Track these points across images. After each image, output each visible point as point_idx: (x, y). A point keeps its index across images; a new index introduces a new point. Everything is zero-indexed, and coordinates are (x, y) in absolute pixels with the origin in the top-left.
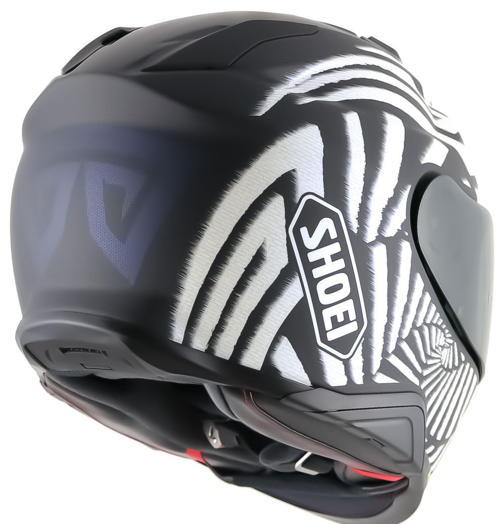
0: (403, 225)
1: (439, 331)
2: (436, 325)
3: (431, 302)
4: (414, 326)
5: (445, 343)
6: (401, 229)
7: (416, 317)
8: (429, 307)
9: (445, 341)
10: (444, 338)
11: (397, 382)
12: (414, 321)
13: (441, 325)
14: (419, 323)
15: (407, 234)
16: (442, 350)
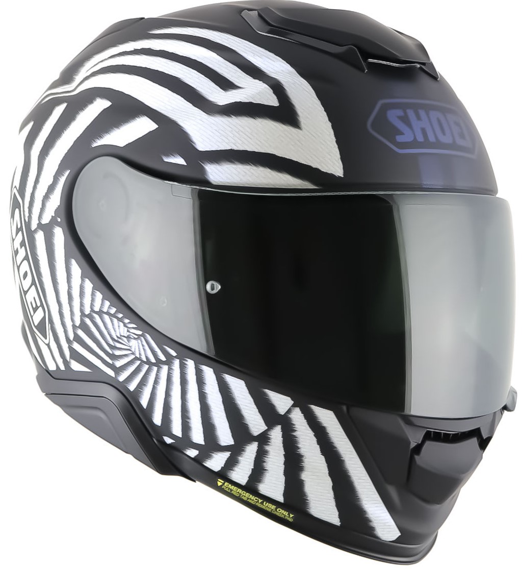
0: (56, 211)
1: (115, 320)
2: (108, 313)
3: (94, 288)
4: (83, 314)
5: (128, 333)
6: (54, 215)
7: (82, 305)
8: (93, 294)
9: (128, 331)
10: (126, 329)
11: (90, 371)
12: (81, 309)
13: (114, 313)
14: (87, 311)
15: (59, 220)
16: (129, 341)
